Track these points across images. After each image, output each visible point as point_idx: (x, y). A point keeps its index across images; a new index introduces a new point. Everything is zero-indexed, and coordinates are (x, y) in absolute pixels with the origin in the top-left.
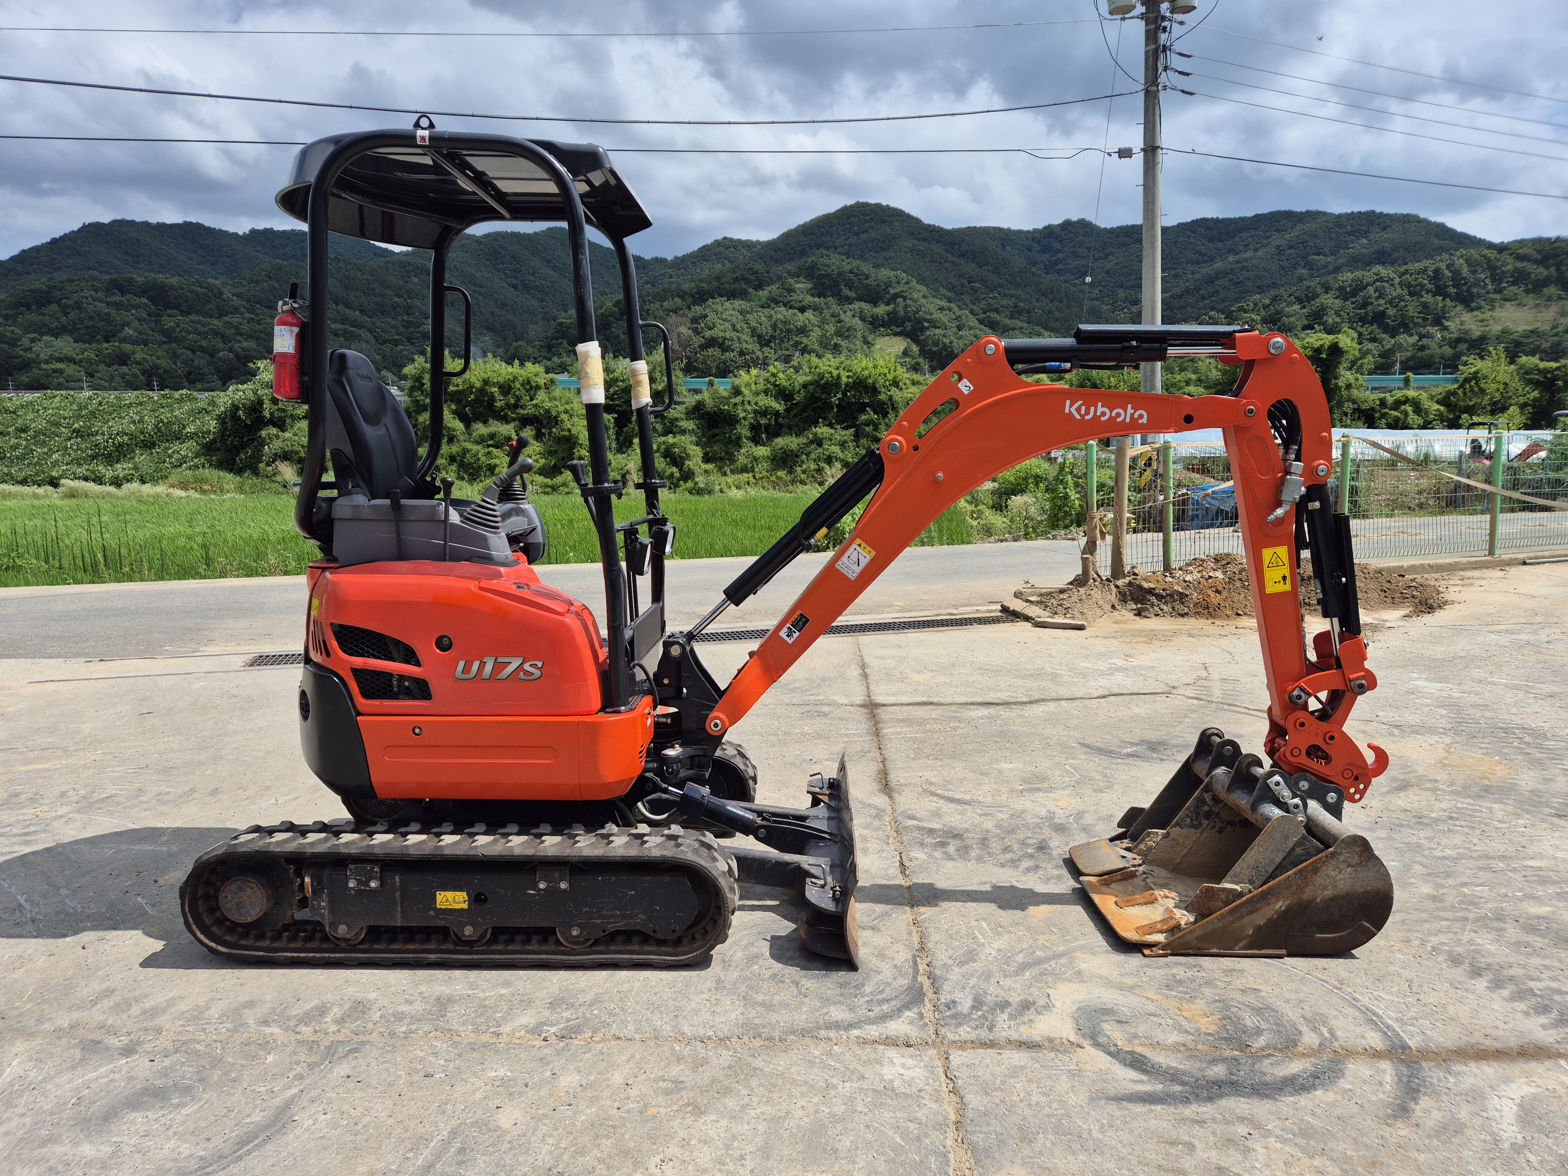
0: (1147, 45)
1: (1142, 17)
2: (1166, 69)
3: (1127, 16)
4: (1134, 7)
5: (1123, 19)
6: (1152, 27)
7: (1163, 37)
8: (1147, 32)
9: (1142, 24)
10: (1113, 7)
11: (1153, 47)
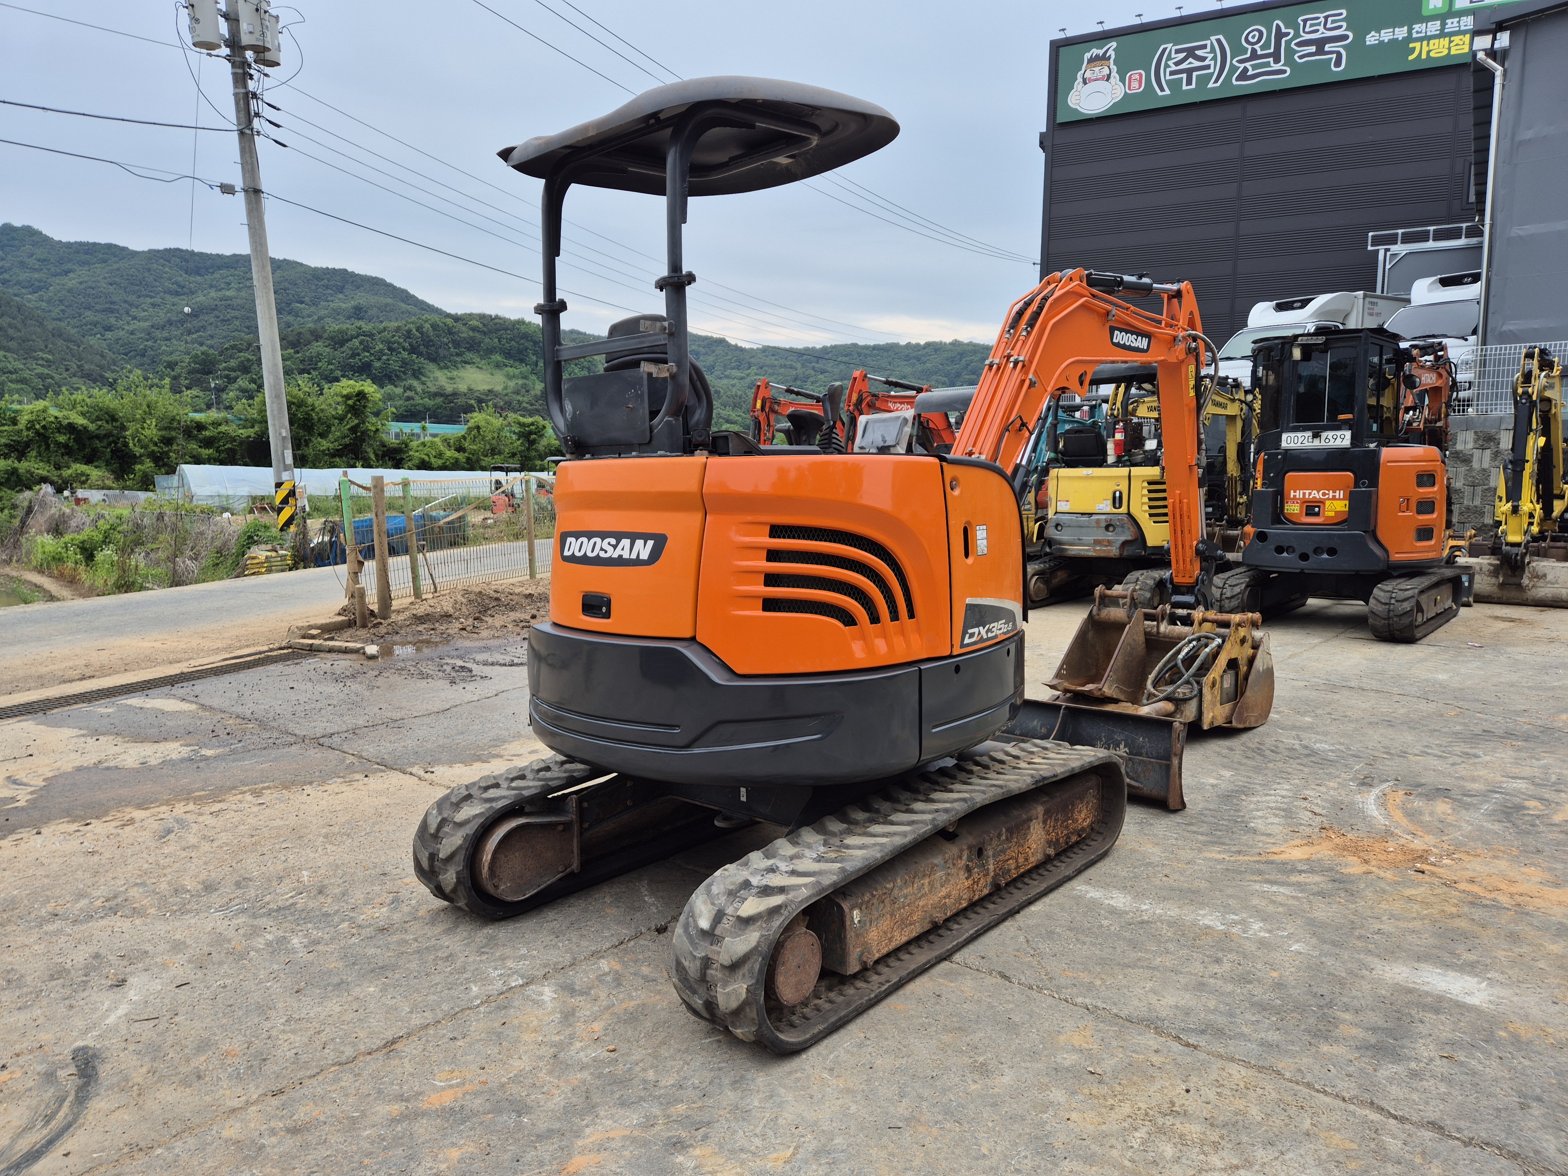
0: (235, 87)
1: (228, 58)
2: (257, 115)
3: (213, 52)
4: (220, 47)
5: (210, 55)
6: (240, 71)
7: (252, 85)
8: (234, 74)
9: (229, 65)
10: (197, 39)
11: (243, 91)
